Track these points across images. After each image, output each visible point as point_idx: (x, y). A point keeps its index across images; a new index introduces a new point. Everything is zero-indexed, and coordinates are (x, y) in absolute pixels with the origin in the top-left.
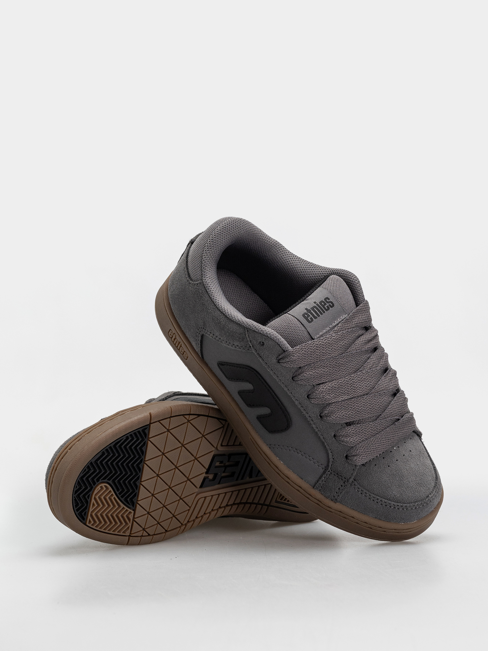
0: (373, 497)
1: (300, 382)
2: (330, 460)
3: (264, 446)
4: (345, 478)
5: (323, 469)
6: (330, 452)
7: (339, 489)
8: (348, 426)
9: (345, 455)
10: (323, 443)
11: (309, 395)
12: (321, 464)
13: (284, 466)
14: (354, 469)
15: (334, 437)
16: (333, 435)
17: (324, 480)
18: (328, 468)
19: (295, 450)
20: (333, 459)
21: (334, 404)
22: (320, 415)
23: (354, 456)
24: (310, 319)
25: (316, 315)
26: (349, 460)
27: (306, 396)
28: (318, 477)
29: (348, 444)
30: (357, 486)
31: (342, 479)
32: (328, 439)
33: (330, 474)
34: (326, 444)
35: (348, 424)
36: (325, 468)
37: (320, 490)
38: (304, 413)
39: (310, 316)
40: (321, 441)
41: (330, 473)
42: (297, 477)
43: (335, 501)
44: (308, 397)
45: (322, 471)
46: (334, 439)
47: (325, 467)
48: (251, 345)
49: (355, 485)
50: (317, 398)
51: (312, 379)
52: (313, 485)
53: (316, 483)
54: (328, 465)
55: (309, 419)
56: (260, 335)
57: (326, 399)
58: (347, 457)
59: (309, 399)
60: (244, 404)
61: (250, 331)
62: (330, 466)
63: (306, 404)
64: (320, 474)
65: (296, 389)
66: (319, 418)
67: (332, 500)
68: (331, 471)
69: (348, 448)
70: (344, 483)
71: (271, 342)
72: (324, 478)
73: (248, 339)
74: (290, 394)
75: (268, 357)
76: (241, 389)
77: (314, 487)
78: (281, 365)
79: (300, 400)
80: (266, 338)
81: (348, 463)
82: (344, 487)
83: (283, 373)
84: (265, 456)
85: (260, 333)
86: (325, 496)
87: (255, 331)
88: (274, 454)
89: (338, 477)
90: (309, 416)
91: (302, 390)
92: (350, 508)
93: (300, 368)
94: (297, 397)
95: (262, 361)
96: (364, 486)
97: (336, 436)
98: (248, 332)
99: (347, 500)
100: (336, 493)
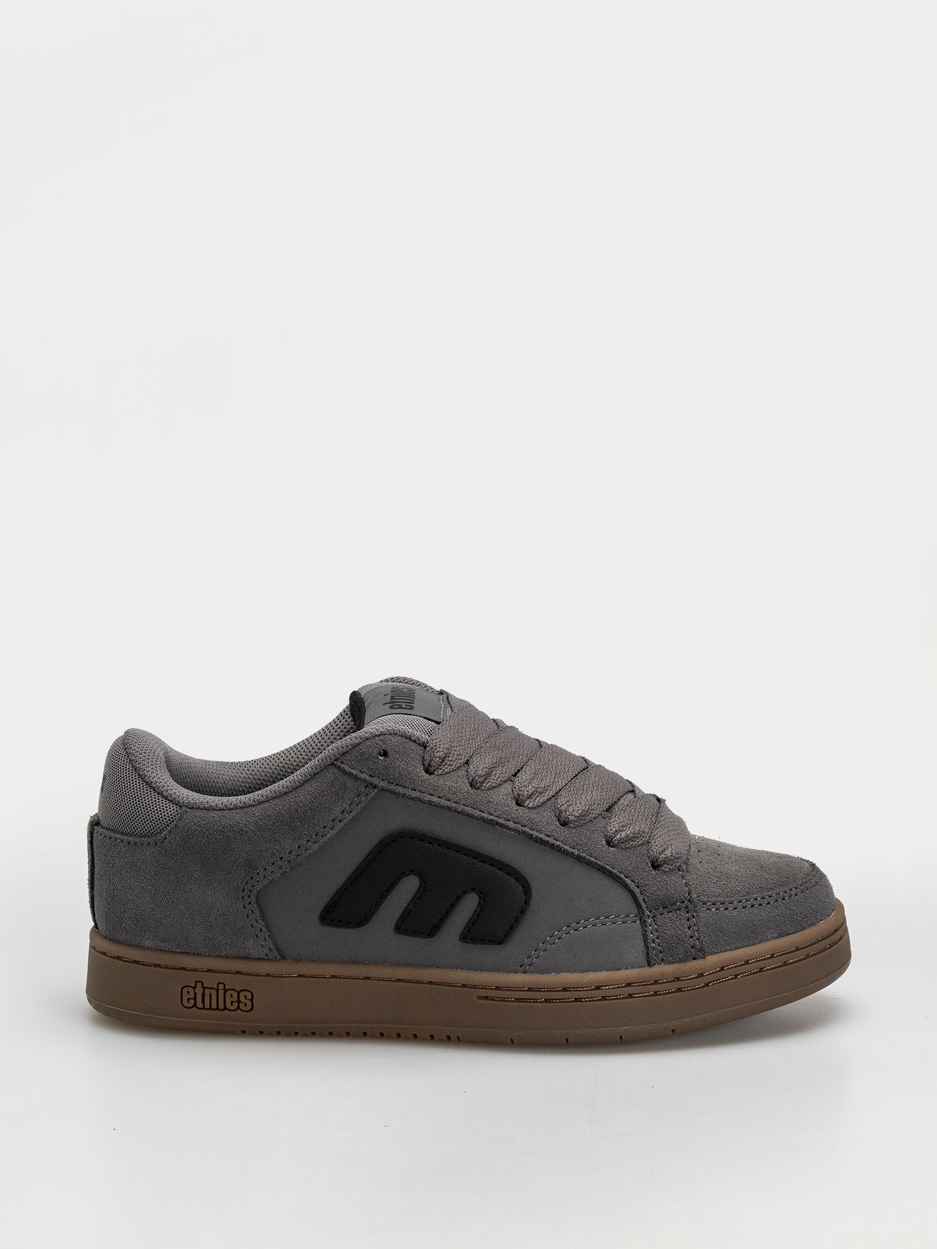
0: (747, 901)
1: (487, 784)
2: (635, 891)
4: (683, 902)
5: (636, 921)
6: (622, 877)
7: (689, 928)
9: (650, 864)
11: (517, 799)
12: (628, 916)
14: (682, 877)
15: (609, 846)
16: (605, 843)
17: (653, 936)
18: (642, 910)
19: (568, 928)
20: (638, 887)
21: (563, 791)
22: (559, 822)
23: (662, 852)
25: (408, 701)
26: (662, 866)
27: (514, 804)
28: (641, 942)
29: (638, 840)
30: (709, 902)
31: (680, 909)
32: (603, 856)
33: (654, 920)
34: (607, 867)
36: (637, 918)
37: (663, 959)
38: (535, 833)
39: (402, 704)
40: (595, 865)
41: (653, 917)
44: (518, 804)
45: (638, 925)
46: (611, 849)
47: (638, 915)
48: (368, 778)
49: (706, 904)
50: (532, 794)
51: (498, 771)
52: (645, 963)
53: (648, 953)
54: (639, 906)
55: (551, 840)
56: (369, 743)
57: (546, 789)
58: (655, 866)
59: (523, 806)
60: (422, 942)
61: (347, 757)
62: (643, 904)
63: (527, 817)
64: (640, 933)
65: (492, 800)
66: (563, 827)
67: (694, 959)
68: (652, 913)
69: (644, 847)
70: (687, 912)
71: (394, 739)
72: (652, 934)
73: (354, 772)
74: (491, 817)
75: (409, 774)
76: (397, 914)
77: (649, 964)
78: (437, 775)
79: (512, 817)
80: (381, 738)
81: (665, 872)
82: (694, 917)
83: (453, 786)
84: (531, 993)
85: (367, 739)
86: (679, 962)
87: (356, 746)
88: (543, 974)
89: (671, 912)
90: (548, 836)
91: (501, 796)
92: (732, 950)
93: (467, 763)
94: (504, 813)
95: (404, 790)
96: (718, 895)
97: (611, 841)
98: (342, 763)
99: (716, 939)
100: (691, 937)
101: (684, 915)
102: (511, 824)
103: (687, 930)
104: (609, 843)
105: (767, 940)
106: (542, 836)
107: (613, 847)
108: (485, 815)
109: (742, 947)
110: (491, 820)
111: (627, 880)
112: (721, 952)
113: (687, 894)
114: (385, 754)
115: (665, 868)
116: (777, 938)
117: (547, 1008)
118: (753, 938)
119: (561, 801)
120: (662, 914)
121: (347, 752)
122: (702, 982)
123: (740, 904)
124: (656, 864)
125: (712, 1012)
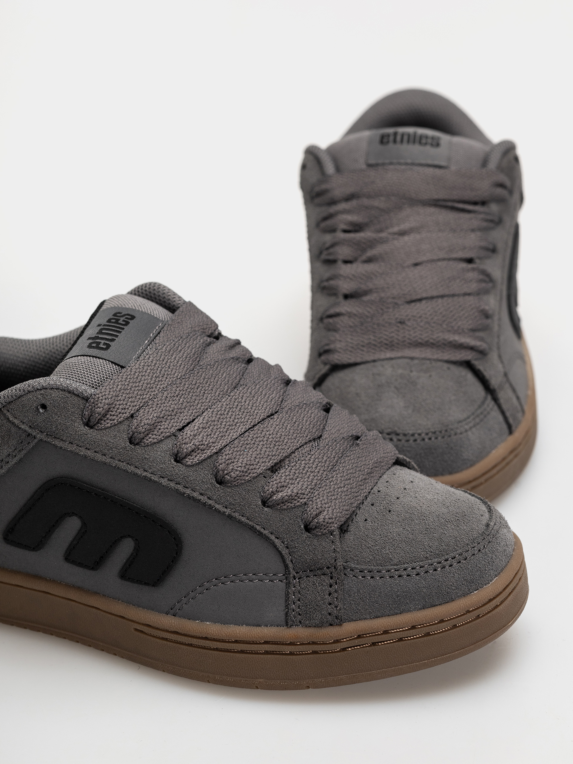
0: (396, 571)
1: (147, 440)
2: (283, 552)
3: (163, 619)
4: (328, 568)
5: (281, 581)
6: (273, 537)
7: (330, 594)
8: (275, 473)
9: (302, 526)
10: (252, 529)
11: (176, 455)
12: (275, 575)
13: (215, 625)
14: (333, 542)
15: (264, 506)
16: (260, 503)
17: (295, 597)
18: (289, 571)
19: (216, 580)
20: (287, 547)
21: (228, 448)
22: (216, 481)
23: (317, 515)
24: (103, 346)
25: (110, 337)
26: (314, 529)
27: (172, 461)
28: (282, 601)
29: (295, 502)
30: (357, 569)
31: (325, 574)
32: (256, 516)
33: (299, 582)
34: (258, 528)
35: (274, 469)
36: (284, 577)
37: (300, 622)
38: (188, 491)
39: (101, 342)
40: (245, 525)
41: (299, 579)
42: (248, 629)
43: (338, 621)
44: (176, 460)
45: (282, 585)
46: (266, 509)
47: (284, 575)
48: (27, 429)
49: (353, 570)
50: (193, 451)
51: (164, 425)
52: (284, 623)
53: (286, 614)
54: (286, 566)
55: (204, 499)
56: (30, 396)
57: (208, 447)
58: (307, 529)
59: (181, 463)
60: (88, 572)
61: (11, 406)
62: (290, 565)
63: (181, 474)
64: (284, 593)
65: (148, 457)
66: (218, 486)
67: (331, 625)
68: (298, 574)
69: (300, 509)
70: (331, 578)
71: (55, 394)
72: (294, 596)
73: (16, 421)
74: (145, 474)
75: (67, 428)
76: (65, 546)
77: (287, 624)
78: (96, 430)
79: (166, 474)
80: (42, 392)
81: (317, 536)
82: (336, 584)
83: (109, 441)
84: (177, 636)
85: (29, 392)
86: (315, 627)
87: (19, 397)
88: (189, 619)
89: (316, 576)
90: (201, 494)
91: (159, 453)
92: (371, 619)
93: (132, 416)
94: (159, 470)
95: (61, 443)
96: (368, 561)
97: (267, 501)
98: (8, 411)
99: (356, 607)
100: (330, 604)
101: (327, 580)
102: (164, 481)
103: (327, 596)
104: (264, 503)
105: (409, 611)
106: (195, 495)
107: (268, 507)
108: (139, 472)
109: (382, 617)
110: (145, 477)
111: (276, 540)
112: (360, 620)
113: (334, 560)
114: (44, 407)
115: (318, 532)
116: (421, 609)
117: (191, 652)
118: (395, 608)
119: (222, 459)
120: (308, 577)
121: (12, 401)
122: (339, 647)
123: (388, 573)
124: (309, 527)
125: (346, 674)
